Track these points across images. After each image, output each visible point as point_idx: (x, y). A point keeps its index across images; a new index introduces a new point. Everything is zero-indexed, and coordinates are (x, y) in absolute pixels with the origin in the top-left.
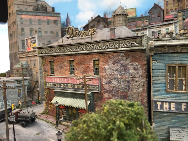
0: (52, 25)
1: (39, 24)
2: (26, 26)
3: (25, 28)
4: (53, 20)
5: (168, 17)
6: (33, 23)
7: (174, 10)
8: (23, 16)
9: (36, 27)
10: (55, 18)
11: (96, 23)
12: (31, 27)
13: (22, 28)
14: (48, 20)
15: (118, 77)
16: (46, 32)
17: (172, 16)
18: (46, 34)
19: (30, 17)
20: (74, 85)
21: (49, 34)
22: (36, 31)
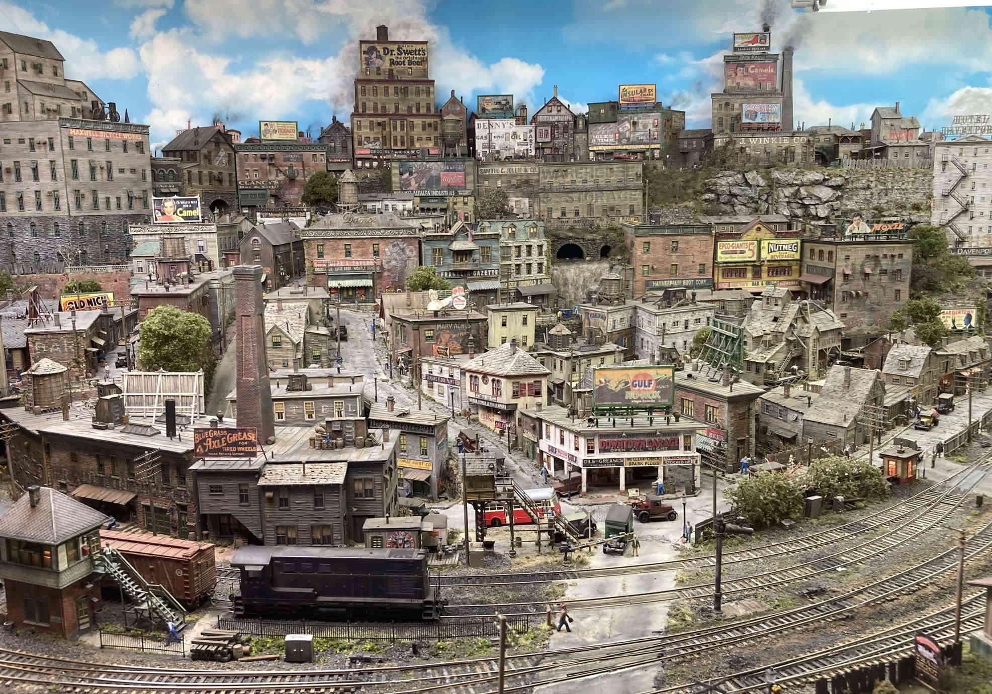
0: (132, 152)
1: (108, 149)
2: (82, 154)
3: (79, 159)
4: (134, 142)
5: (362, 152)
6: (94, 148)
7: (372, 140)
8: (73, 132)
9: (101, 159)
10: (138, 138)
11: (212, 146)
12: (93, 156)
13: (72, 160)
14: (125, 141)
15: (397, 257)
16: (122, 171)
17: (368, 152)
18: (121, 175)
19: (88, 133)
20: (352, 267)
21: (128, 174)
22: (102, 168)
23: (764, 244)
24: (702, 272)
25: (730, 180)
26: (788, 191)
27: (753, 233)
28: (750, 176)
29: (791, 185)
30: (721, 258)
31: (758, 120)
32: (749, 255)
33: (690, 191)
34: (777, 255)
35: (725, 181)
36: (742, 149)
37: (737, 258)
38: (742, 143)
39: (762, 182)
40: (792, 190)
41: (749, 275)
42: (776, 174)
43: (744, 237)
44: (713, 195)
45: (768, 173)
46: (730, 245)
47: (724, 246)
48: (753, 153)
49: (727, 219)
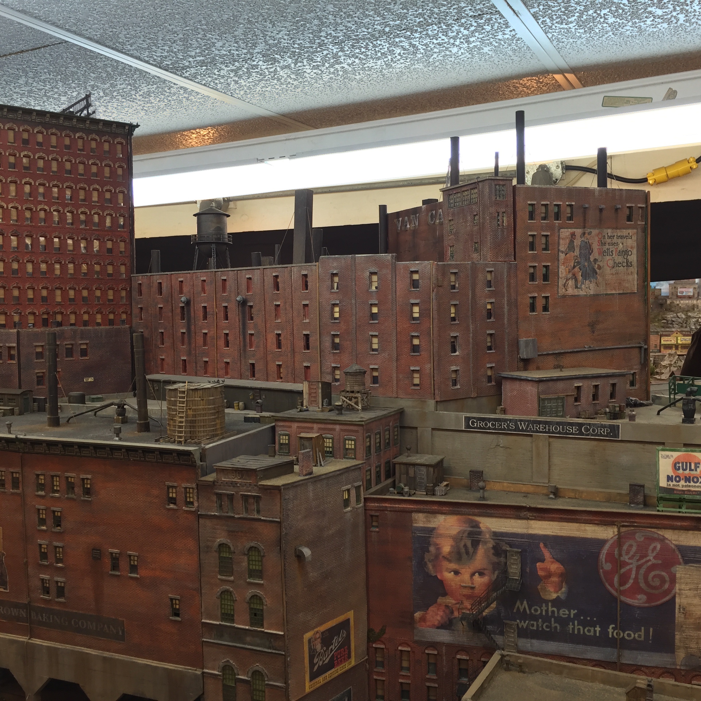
23: (679, 338)
24: (656, 347)
25: (672, 316)
26: (694, 320)
27: (675, 334)
28: (679, 314)
29: (695, 318)
30: (663, 342)
31: (684, 294)
32: (673, 342)
33: (657, 320)
34: (684, 342)
35: (670, 316)
36: (678, 305)
37: (669, 343)
38: (678, 302)
39: (684, 316)
40: (695, 319)
41: (674, 349)
42: (690, 314)
43: (672, 336)
44: (665, 321)
45: (687, 314)
46: (666, 338)
47: (663, 339)
48: (682, 306)
49: (668, 330)
